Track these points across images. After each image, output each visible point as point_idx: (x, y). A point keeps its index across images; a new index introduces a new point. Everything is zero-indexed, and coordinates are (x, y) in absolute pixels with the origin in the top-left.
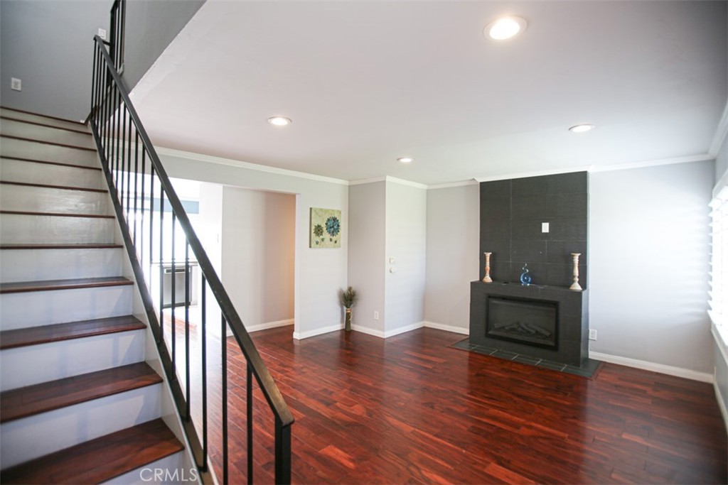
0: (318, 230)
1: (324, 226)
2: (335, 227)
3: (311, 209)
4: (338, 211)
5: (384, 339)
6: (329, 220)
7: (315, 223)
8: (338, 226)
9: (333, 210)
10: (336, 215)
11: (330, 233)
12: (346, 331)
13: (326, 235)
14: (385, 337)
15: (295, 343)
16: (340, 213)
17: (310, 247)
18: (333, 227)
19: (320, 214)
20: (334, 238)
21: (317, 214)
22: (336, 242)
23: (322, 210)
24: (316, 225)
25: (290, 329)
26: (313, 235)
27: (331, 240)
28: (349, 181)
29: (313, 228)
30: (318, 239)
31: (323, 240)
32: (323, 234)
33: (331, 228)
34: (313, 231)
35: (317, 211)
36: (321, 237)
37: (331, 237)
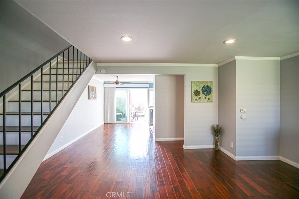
0: (197, 93)
1: (200, 90)
2: (209, 91)
3: (192, 82)
4: (210, 82)
5: (235, 161)
6: (203, 87)
7: (195, 88)
8: (211, 90)
9: (206, 82)
10: (209, 84)
11: (204, 94)
12: (215, 150)
13: (202, 95)
14: (236, 160)
15: (184, 150)
16: (212, 82)
17: (192, 102)
18: (207, 91)
19: (198, 84)
20: (208, 97)
21: (195, 84)
22: (209, 99)
23: (199, 82)
24: (196, 90)
25: (181, 143)
26: (193, 95)
27: (205, 98)
28: (217, 64)
29: (193, 92)
30: (196, 97)
31: (200, 98)
32: (200, 95)
33: (205, 91)
34: (193, 93)
35: (195, 83)
36: (199, 96)
37: (206, 96)
